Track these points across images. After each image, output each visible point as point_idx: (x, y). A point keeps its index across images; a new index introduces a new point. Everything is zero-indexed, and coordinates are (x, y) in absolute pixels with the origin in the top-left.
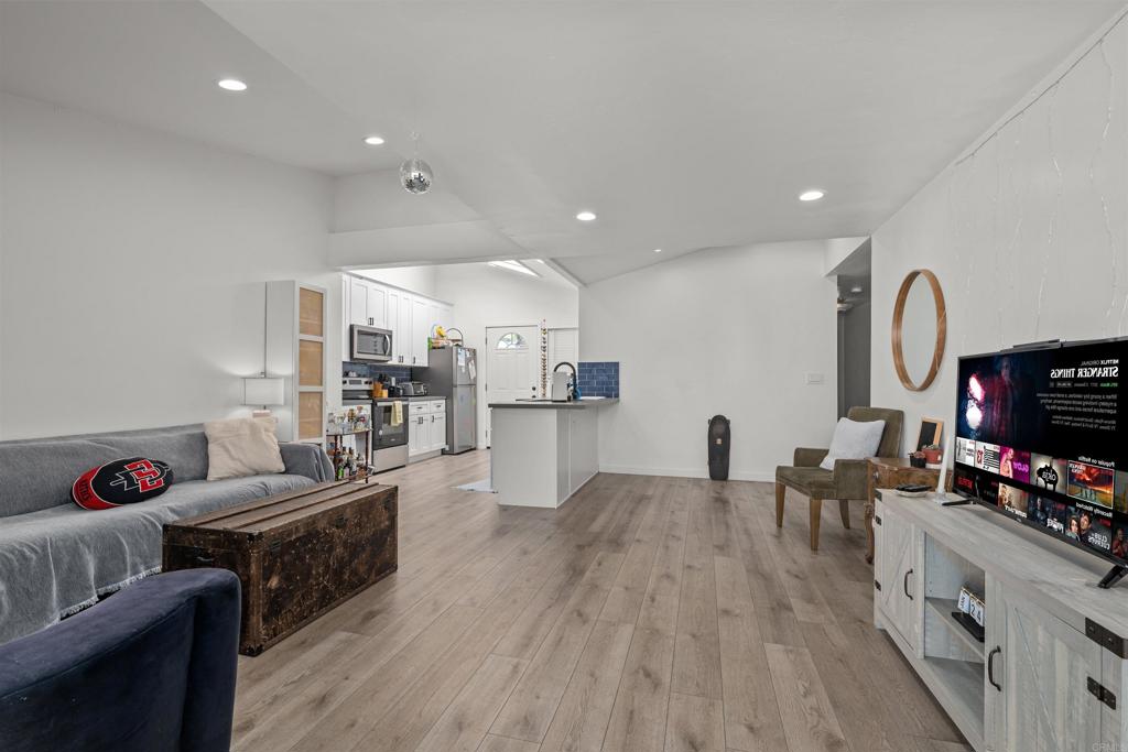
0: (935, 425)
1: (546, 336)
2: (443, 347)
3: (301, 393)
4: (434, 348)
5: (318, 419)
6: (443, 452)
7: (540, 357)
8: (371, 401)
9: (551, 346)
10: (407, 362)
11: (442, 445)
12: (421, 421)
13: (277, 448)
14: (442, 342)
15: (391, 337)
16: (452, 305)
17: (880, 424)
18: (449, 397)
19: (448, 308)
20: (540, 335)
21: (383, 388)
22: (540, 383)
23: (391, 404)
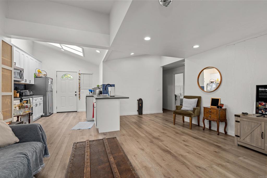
0: (219, 99)
1: (80, 76)
2: (41, 77)
3: (3, 96)
4: (36, 77)
5: (10, 109)
6: (42, 116)
7: (78, 82)
8: (20, 99)
9: (82, 78)
10: (28, 82)
11: (42, 113)
12: (36, 105)
13: (10, 129)
14: (41, 75)
15: (23, 71)
16: (41, 62)
17: (197, 99)
18: (45, 95)
19: (40, 63)
20: (78, 75)
21: (17, 93)
22: (78, 90)
23: (28, 99)
